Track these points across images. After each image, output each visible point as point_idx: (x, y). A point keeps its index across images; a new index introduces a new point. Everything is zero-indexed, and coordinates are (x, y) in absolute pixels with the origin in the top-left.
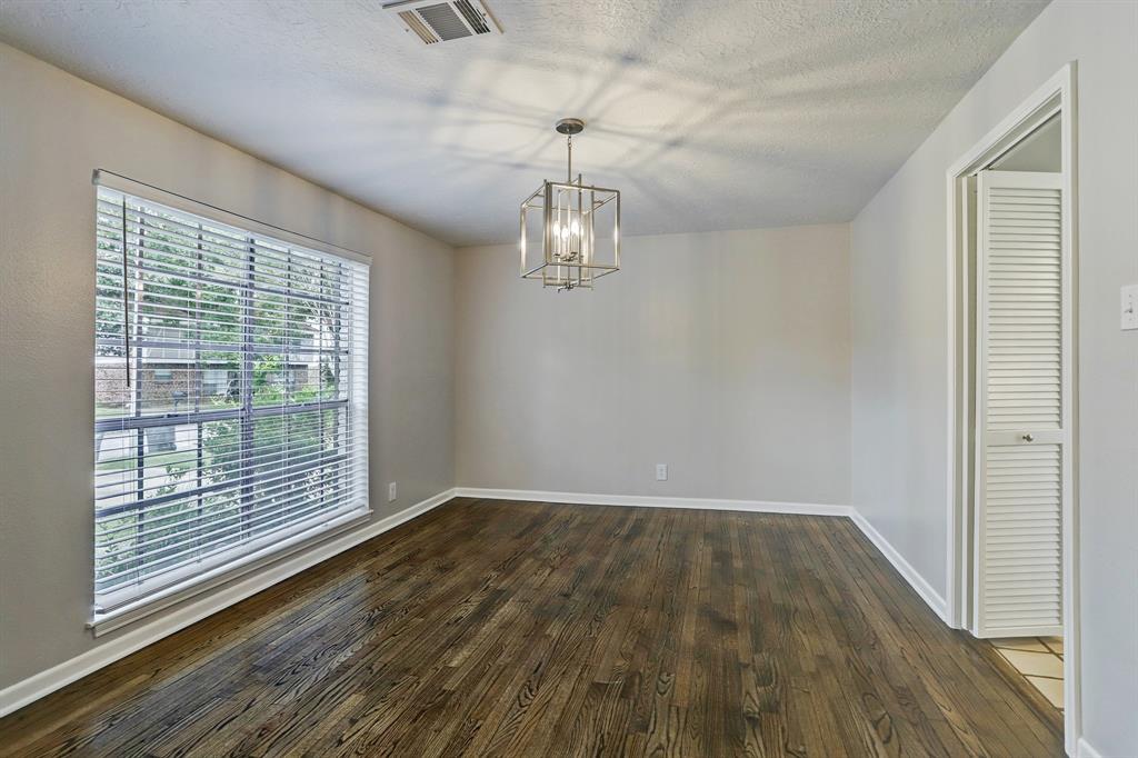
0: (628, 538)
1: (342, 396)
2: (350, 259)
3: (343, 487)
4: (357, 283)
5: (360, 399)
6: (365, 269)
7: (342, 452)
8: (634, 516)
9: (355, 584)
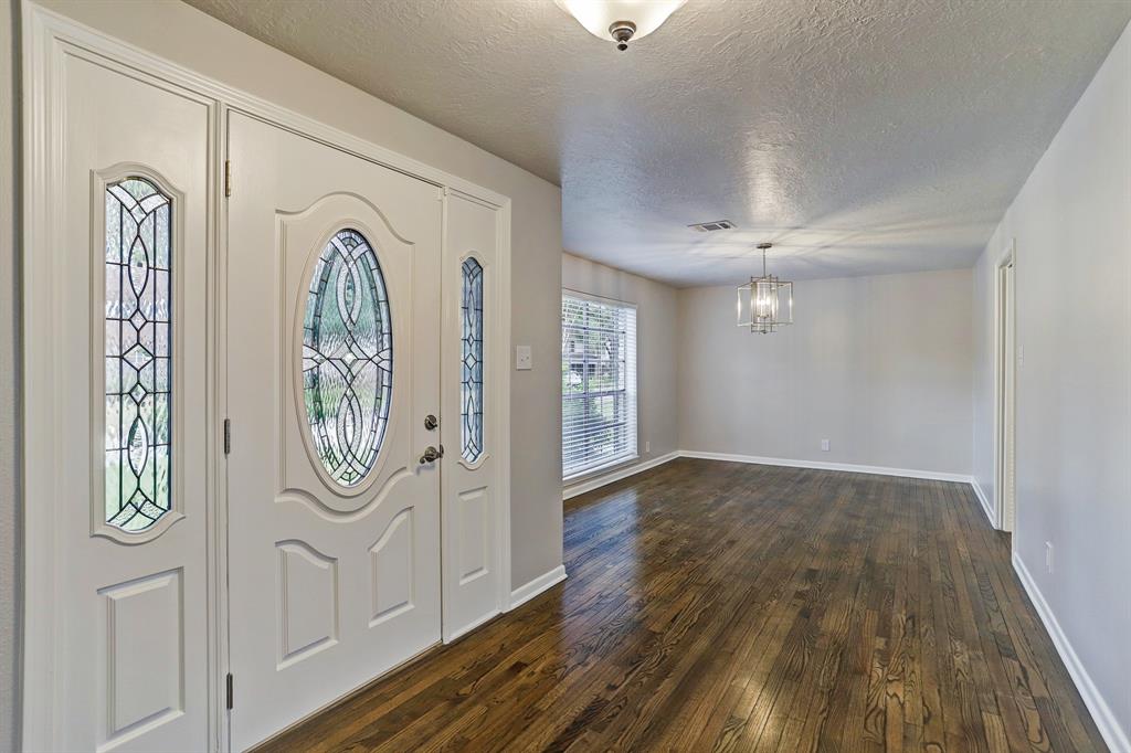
0: (801, 482)
1: (621, 388)
2: (623, 307)
3: (622, 442)
4: (628, 321)
5: (632, 390)
6: (634, 312)
7: (621, 421)
8: (805, 473)
9: (629, 498)
